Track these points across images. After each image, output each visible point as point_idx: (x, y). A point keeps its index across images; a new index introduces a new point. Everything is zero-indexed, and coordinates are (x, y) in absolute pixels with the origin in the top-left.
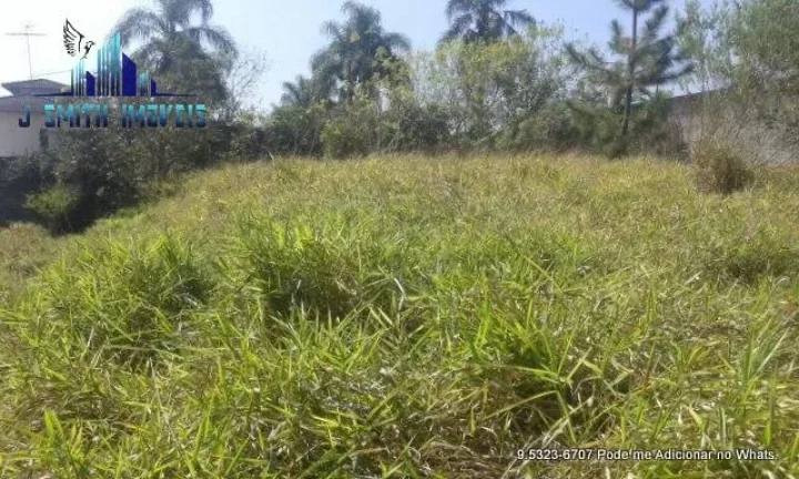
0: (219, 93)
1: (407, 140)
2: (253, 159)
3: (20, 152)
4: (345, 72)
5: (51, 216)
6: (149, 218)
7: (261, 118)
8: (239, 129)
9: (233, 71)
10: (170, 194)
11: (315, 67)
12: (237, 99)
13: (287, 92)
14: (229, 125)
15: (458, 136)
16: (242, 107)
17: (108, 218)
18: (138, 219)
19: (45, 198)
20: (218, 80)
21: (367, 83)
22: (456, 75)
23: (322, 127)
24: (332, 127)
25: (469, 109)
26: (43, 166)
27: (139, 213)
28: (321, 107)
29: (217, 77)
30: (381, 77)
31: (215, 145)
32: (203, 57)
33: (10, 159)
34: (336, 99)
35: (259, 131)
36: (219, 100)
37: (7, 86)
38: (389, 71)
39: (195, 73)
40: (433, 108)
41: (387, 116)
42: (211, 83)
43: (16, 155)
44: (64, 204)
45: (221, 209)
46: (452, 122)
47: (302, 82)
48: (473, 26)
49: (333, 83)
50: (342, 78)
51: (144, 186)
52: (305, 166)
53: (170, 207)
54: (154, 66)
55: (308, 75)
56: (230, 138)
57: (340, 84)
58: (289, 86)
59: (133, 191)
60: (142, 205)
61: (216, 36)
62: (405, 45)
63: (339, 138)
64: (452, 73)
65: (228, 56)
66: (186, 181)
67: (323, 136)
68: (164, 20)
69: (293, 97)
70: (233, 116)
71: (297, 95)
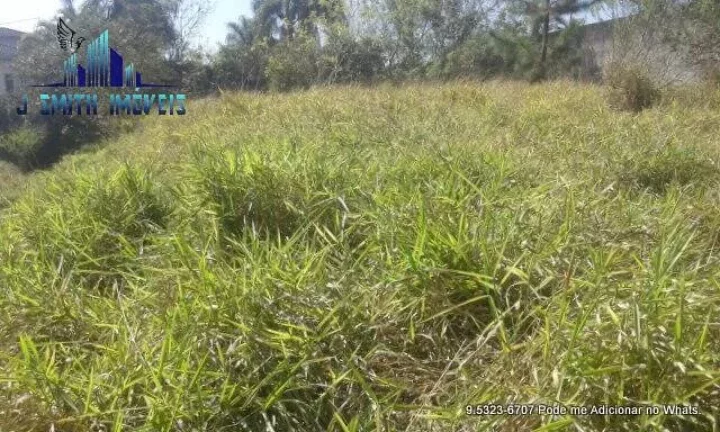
0: (169, 35)
1: (345, 73)
2: (204, 94)
4: (284, 12)
5: (21, 154)
6: (110, 152)
7: (209, 56)
8: (189, 67)
9: (180, 14)
10: (129, 130)
11: (255, 7)
12: (186, 40)
13: (231, 31)
14: (179, 63)
15: (392, 68)
16: (190, 47)
17: (73, 154)
18: (101, 153)
19: (14, 137)
20: (166, 24)
21: (306, 21)
22: (387, 11)
23: (266, 63)
24: (274, 63)
25: (401, 43)
26: (9, 109)
27: (101, 148)
28: (264, 44)
29: (165, 20)
30: (318, 15)
34: (277, 36)
35: (207, 68)
36: (169, 41)
38: (325, 9)
39: (143, 17)
40: (368, 42)
41: (327, 51)
42: (160, 25)
44: (33, 142)
45: (177, 141)
46: (386, 55)
47: (245, 22)
49: (274, 21)
50: (281, 17)
51: (105, 123)
52: (252, 100)
53: (129, 141)
54: (106, 12)
55: (250, 15)
56: (181, 75)
57: (280, 23)
58: (233, 26)
59: (95, 128)
60: (104, 141)
63: (281, 73)
64: (384, 9)
67: (267, 72)
69: (238, 37)
70: (182, 55)
71: (241, 34)
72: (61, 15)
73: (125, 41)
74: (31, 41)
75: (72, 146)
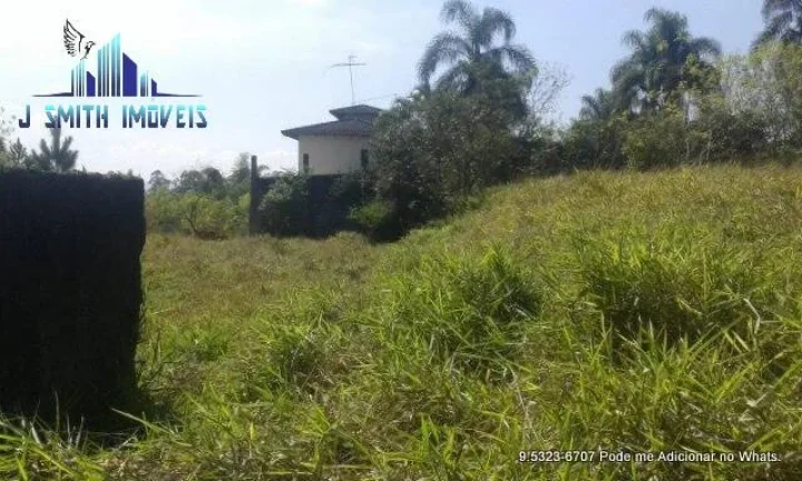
0: (520, 111)
1: (717, 150)
2: (554, 173)
3: (345, 171)
4: (647, 82)
5: (371, 226)
6: (456, 229)
7: (560, 132)
8: (539, 144)
9: (533, 89)
10: (475, 207)
11: (615, 78)
12: (538, 115)
13: (586, 105)
14: (529, 140)
15: (777, 144)
16: (543, 122)
17: (419, 228)
18: (446, 229)
19: (365, 210)
20: (519, 99)
21: (673, 92)
22: (773, 79)
23: (624, 140)
24: (634, 138)
25: (791, 116)
26: (363, 182)
27: (447, 224)
28: (623, 119)
29: (517, 95)
30: (690, 86)
31: (515, 161)
32: (505, 76)
33: (336, 176)
34: (637, 110)
35: (558, 144)
36: (520, 118)
37: (334, 112)
38: (697, 78)
39: (499, 93)
40: (748, 115)
41: (695, 126)
42: (515, 100)
43: (342, 172)
44: (381, 215)
45: (530, 221)
46: (770, 130)
47: (602, 94)
48: (793, 25)
49: (635, 94)
50: (644, 89)
51: (452, 199)
52: (604, 177)
53: (477, 218)
54: (459, 88)
55: (608, 87)
56: (530, 153)
57: (642, 95)
58: (588, 99)
59: (442, 204)
60: (449, 217)
61: (518, 56)
62: (716, 50)
63: (641, 150)
64: (769, 78)
65: (528, 74)
66: (490, 195)
67: (625, 148)
68: (470, 43)
69: (593, 111)
70: (533, 132)
71: (596, 107)
72: (417, 92)
73: (477, 118)
74: (388, 119)
75: (419, 220)
